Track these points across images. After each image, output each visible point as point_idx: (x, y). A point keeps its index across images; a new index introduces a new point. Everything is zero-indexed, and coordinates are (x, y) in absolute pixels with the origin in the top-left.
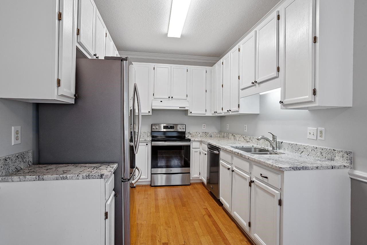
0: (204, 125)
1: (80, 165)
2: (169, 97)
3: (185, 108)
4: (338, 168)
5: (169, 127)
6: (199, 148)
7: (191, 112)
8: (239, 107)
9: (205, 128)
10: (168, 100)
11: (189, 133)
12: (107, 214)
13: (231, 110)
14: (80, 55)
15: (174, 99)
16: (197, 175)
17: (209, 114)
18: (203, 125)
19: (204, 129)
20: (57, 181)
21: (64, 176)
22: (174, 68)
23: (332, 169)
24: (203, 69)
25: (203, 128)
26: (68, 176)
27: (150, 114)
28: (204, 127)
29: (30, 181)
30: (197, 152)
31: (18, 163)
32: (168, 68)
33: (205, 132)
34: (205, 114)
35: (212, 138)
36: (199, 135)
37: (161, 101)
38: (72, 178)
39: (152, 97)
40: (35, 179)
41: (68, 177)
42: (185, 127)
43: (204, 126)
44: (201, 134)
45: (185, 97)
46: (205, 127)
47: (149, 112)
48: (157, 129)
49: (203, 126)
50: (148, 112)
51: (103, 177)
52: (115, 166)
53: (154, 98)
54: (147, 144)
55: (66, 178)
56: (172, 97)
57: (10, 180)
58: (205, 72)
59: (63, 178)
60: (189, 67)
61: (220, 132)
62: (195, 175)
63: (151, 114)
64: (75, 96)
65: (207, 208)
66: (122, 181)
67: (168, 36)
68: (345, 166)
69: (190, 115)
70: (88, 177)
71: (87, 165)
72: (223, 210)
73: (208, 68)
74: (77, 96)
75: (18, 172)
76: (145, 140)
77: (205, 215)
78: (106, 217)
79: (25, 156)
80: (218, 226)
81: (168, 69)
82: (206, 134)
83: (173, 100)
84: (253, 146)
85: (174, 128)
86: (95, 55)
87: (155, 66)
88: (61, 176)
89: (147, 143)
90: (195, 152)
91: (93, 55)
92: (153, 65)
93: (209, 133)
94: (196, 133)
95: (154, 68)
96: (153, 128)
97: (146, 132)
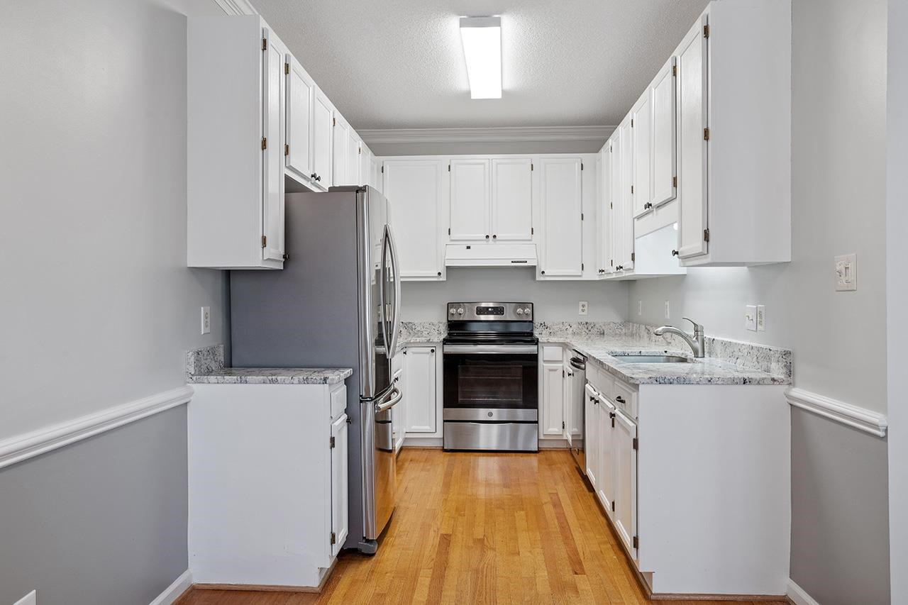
0: (583, 303)
1: (293, 369)
2: (487, 237)
3: (527, 262)
4: (759, 383)
5: (490, 309)
6: (562, 361)
7: (543, 272)
8: (633, 259)
9: (585, 313)
10: (484, 243)
11: (543, 325)
12: (334, 441)
13: (622, 268)
14: (291, 187)
15: (498, 240)
16: (556, 430)
17: (591, 275)
18: (580, 305)
19: (583, 313)
20: (265, 385)
21: (274, 377)
22: (497, 164)
23: (744, 383)
24: (574, 159)
25: (581, 313)
26: (279, 378)
27: (441, 279)
28: (583, 311)
29: (230, 383)
30: (556, 370)
31: (209, 360)
32: (484, 164)
33: (587, 323)
34: (580, 276)
35: (605, 339)
36: (570, 330)
37: (468, 248)
38: (284, 382)
39: (446, 239)
40: (236, 381)
41: (279, 380)
42: (530, 311)
43: (583, 306)
44: (574, 326)
45: (528, 235)
46: (586, 308)
47: (439, 274)
48: (460, 314)
49: (581, 308)
50: (437, 275)
51: (328, 381)
52: (348, 372)
53: (452, 240)
54: (433, 351)
55: (276, 382)
56: (495, 236)
57: (206, 381)
58: (578, 167)
59: (272, 382)
60: (536, 158)
61: (628, 320)
62: (550, 429)
63: (443, 278)
64: (284, 257)
65: (557, 494)
66: (361, 402)
67: (472, 98)
68: (773, 380)
69: (542, 279)
70: (306, 381)
71: (304, 369)
72: (593, 500)
73: (586, 158)
74: (287, 258)
75: (209, 372)
76: (428, 341)
77: (546, 503)
78: (333, 445)
79: (216, 353)
80: (566, 520)
81: (483, 166)
82: (590, 327)
83: (497, 242)
84: (666, 352)
85: (503, 311)
86: (312, 176)
87: (452, 161)
88: (270, 378)
89: (434, 348)
90: (550, 370)
91: (310, 177)
92: (445, 159)
93: (597, 326)
94: (561, 325)
95: (449, 166)
96: (453, 314)
97: (435, 322)
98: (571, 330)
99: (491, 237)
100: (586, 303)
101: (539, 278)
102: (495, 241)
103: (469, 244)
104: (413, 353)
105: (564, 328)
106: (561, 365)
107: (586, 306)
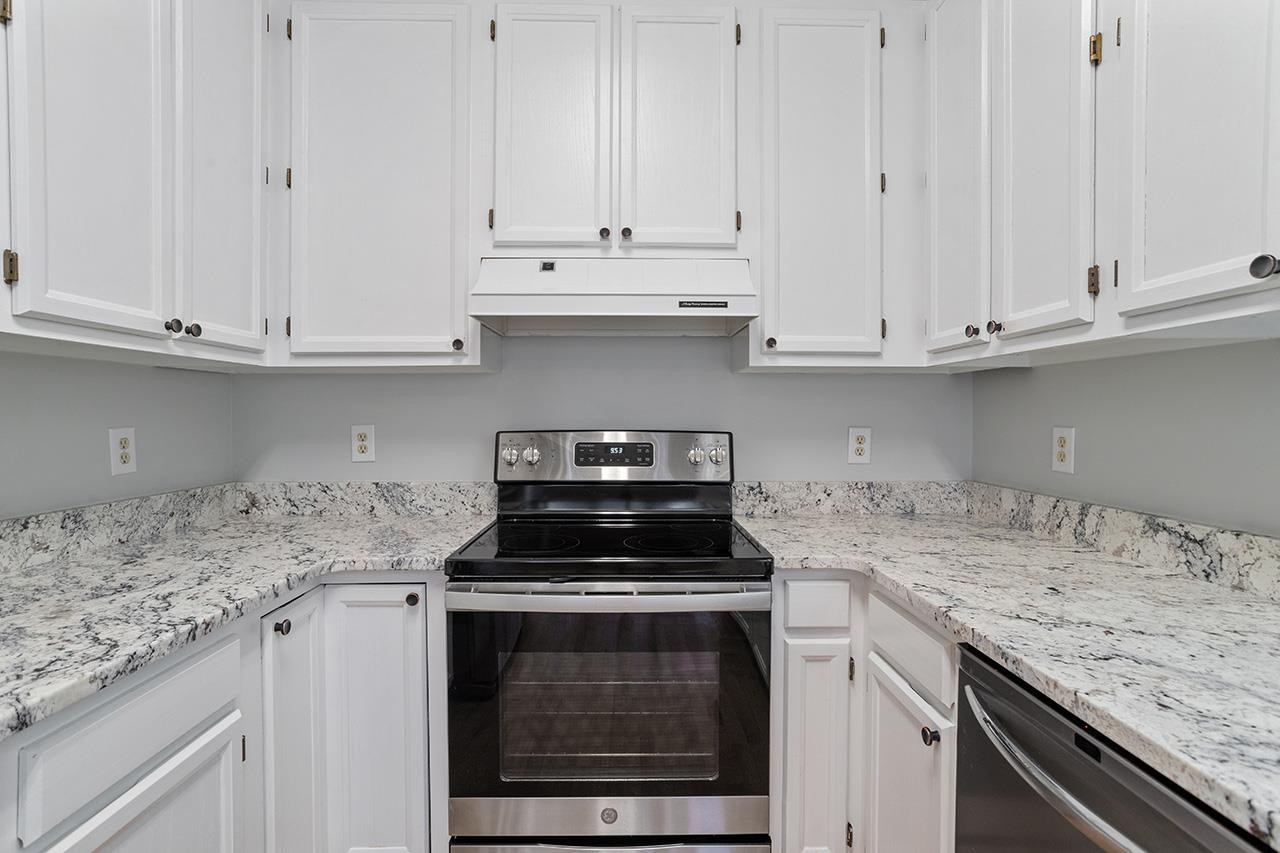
0: (861, 432)
2: (605, 233)
3: (725, 305)
5: (613, 449)
6: (844, 630)
7: (771, 342)
9: (865, 459)
10: (597, 253)
11: (756, 490)
15: (640, 247)
17: (904, 353)
18: (852, 437)
22: (636, 21)
24: (859, 17)
25: (853, 458)
27: (465, 362)
28: (860, 452)
30: (826, 659)
32: (593, 19)
33: (870, 486)
34: (876, 355)
35: (918, 527)
36: (827, 506)
37: (548, 267)
39: (479, 240)
42: (725, 453)
43: (860, 440)
44: (838, 494)
45: (725, 232)
46: (866, 446)
47: (458, 344)
48: (529, 464)
49: (853, 445)
50: (451, 349)
53: (497, 245)
54: (412, 599)
56: (627, 232)
60: (751, 11)
63: (471, 358)
69: (767, 362)
73: (896, 10)
76: (400, 566)
81: (591, 26)
82: (878, 497)
83: (636, 253)
85: (651, 455)
87: (501, 8)
89: (418, 590)
90: (810, 659)
92: (482, 4)
93: (896, 492)
94: (803, 492)
95: (493, 26)
96: (511, 464)
97: (466, 482)
98: (829, 502)
99: (616, 235)
100: (866, 433)
101: (758, 359)
102: (627, 249)
103: (548, 254)
104: (350, 605)
105: (811, 499)
106: (846, 641)
107: (868, 440)
